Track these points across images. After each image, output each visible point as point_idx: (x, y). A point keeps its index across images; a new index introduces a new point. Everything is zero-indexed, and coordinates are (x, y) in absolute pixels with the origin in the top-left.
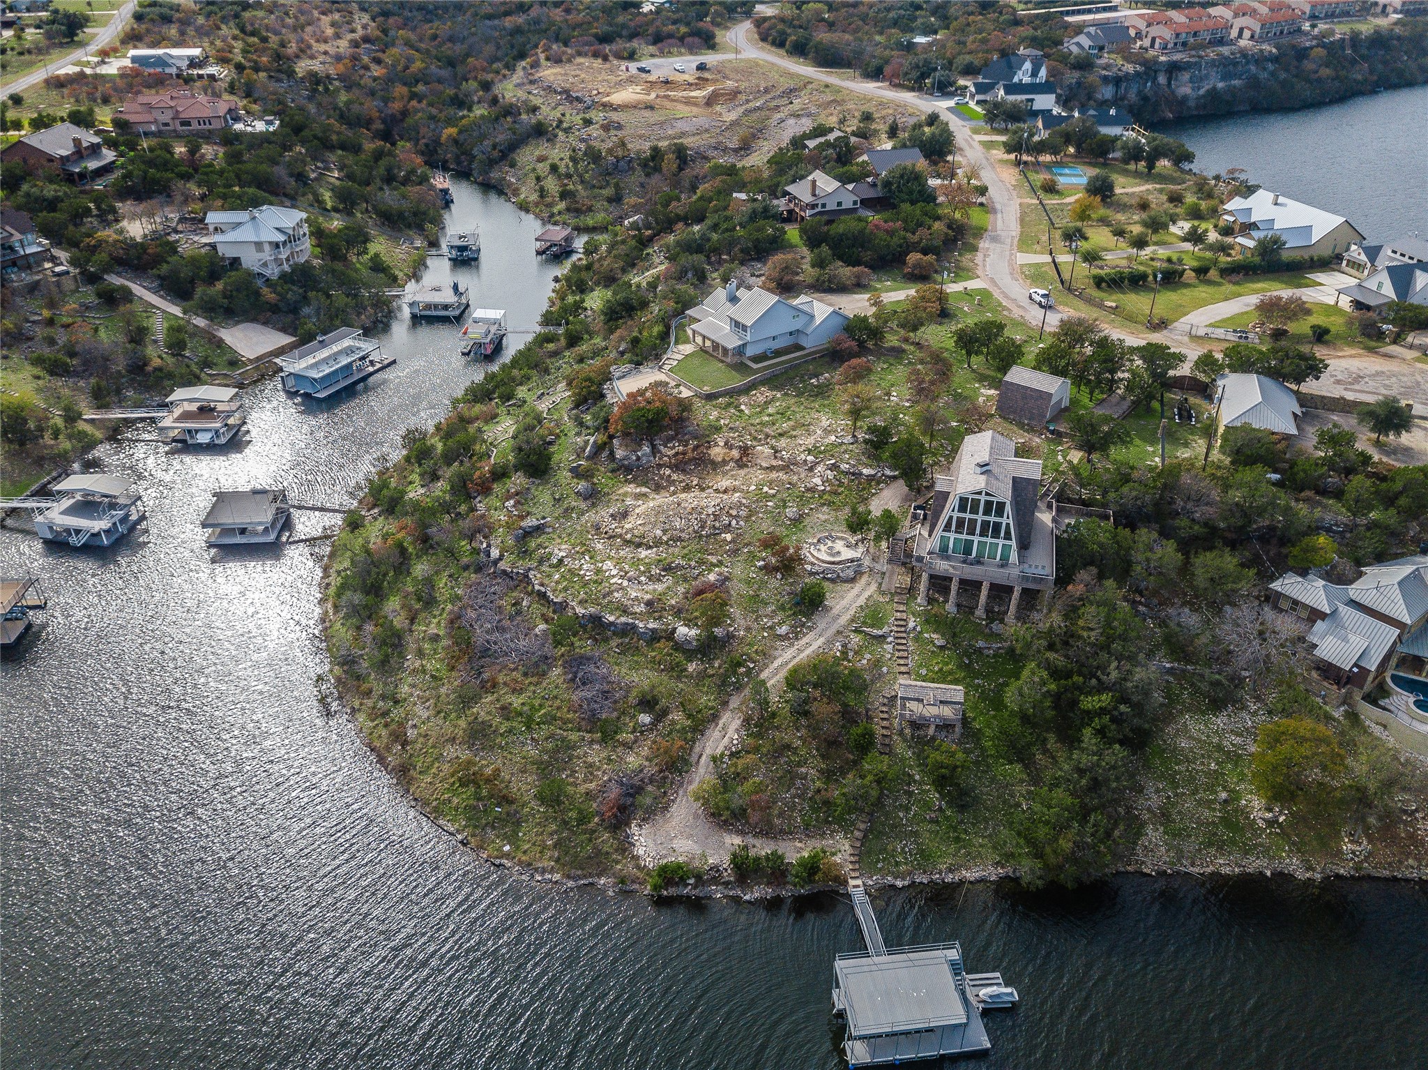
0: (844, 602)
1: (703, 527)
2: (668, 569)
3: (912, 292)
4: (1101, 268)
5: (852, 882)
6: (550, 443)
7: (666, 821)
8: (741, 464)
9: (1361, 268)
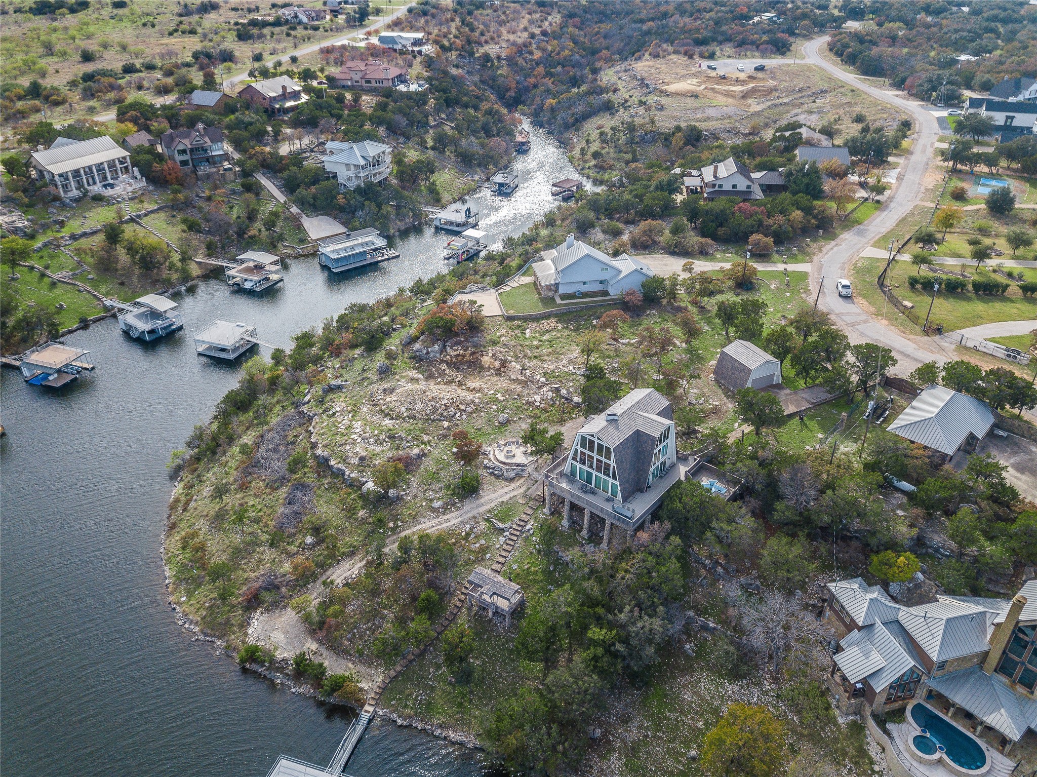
0: (492, 496)
1: (434, 413)
2: (392, 437)
3: (727, 266)
4: (935, 271)
5: (367, 707)
6: (394, 330)
7: (280, 616)
8: (498, 372)
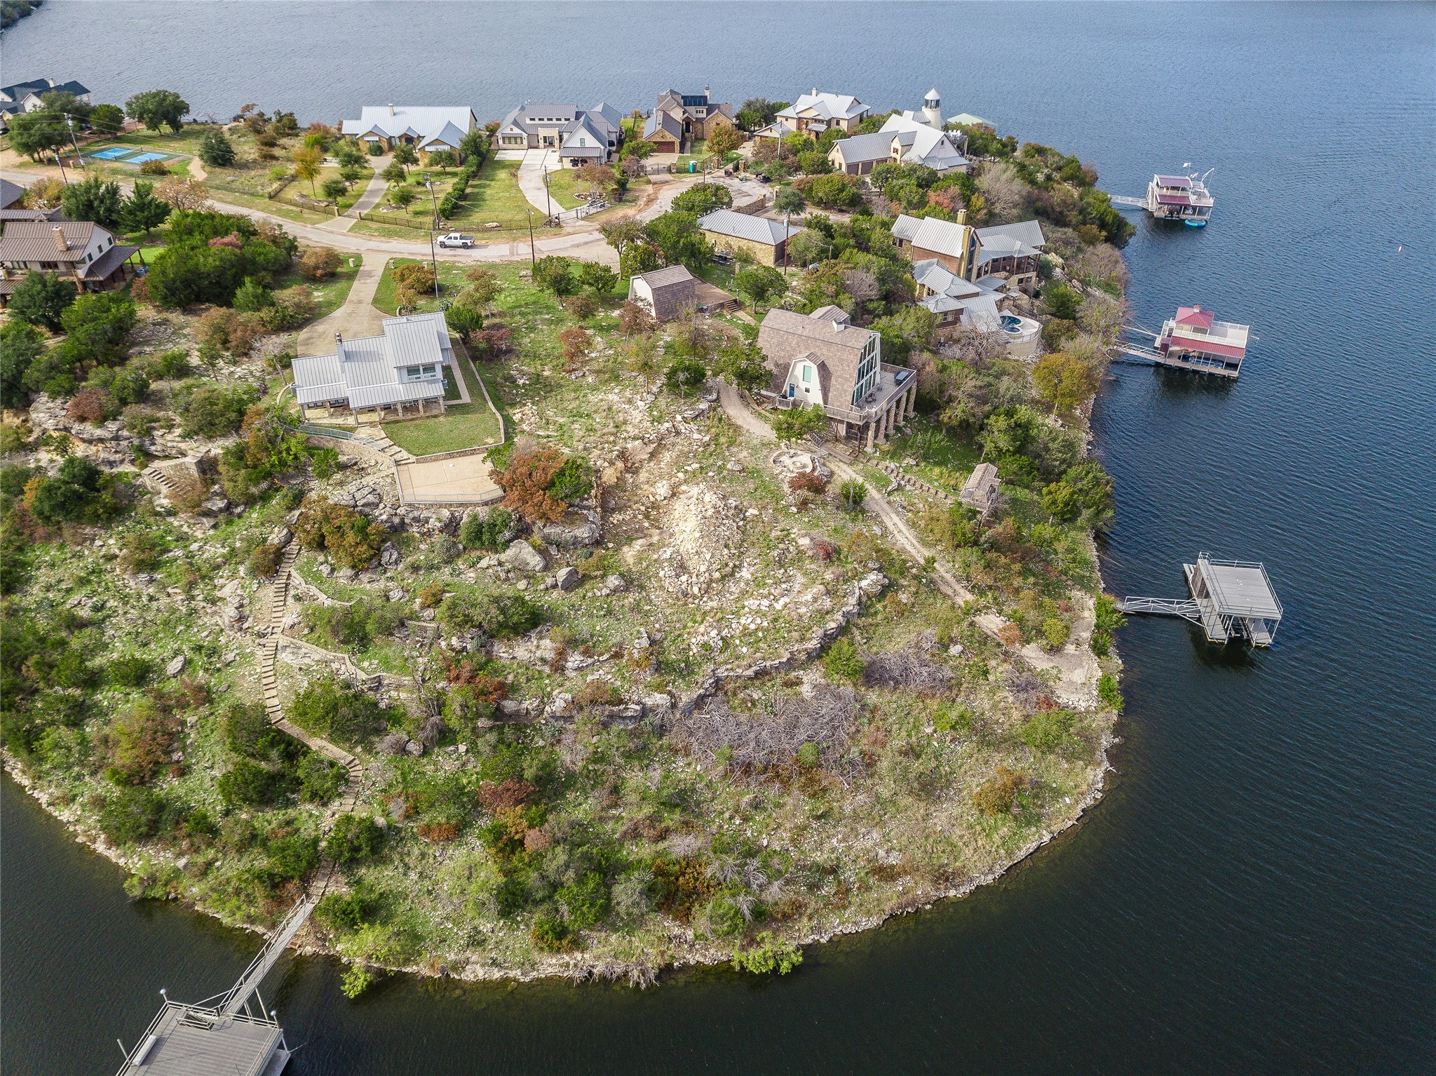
9: (519, 140)
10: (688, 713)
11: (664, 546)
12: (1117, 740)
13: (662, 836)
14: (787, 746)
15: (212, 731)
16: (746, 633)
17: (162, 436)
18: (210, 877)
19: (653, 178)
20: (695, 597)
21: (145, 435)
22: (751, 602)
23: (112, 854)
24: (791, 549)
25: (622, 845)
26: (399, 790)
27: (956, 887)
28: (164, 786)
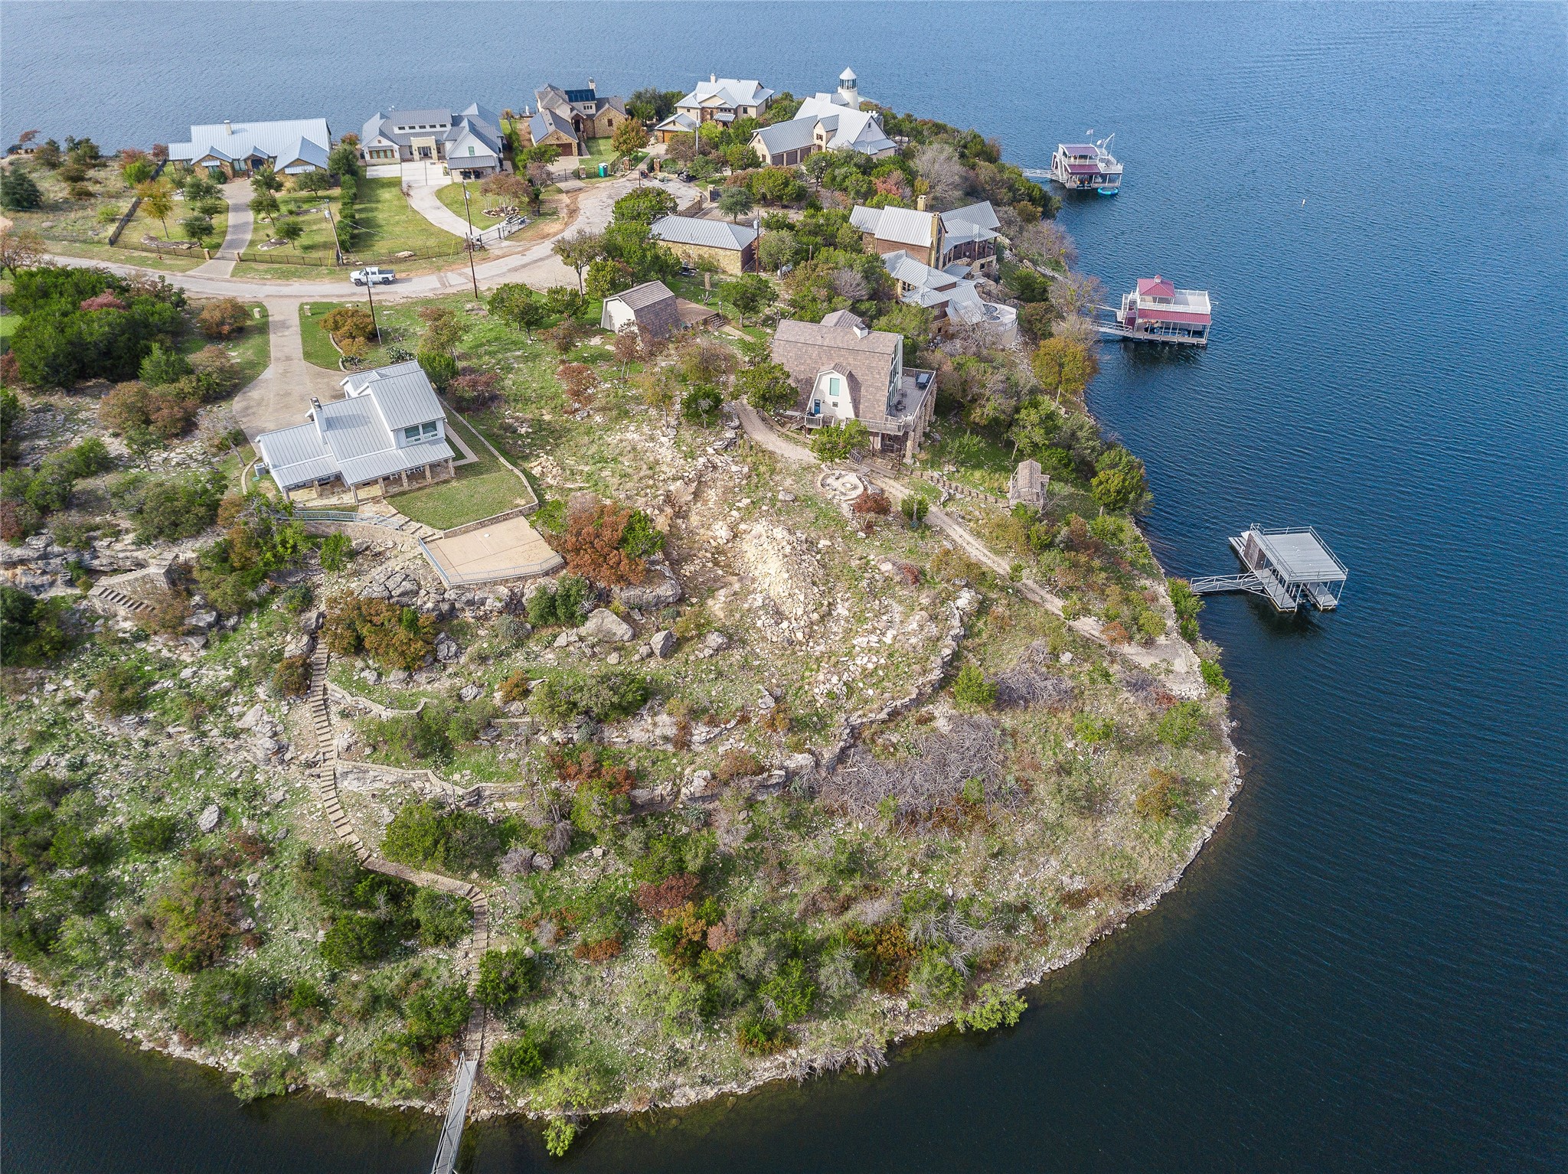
9: (389, 154)
10: (832, 769)
11: (750, 593)
12: (1234, 724)
13: (845, 908)
14: (945, 786)
15: (283, 887)
16: (866, 674)
17: (109, 546)
18: (335, 1056)
19: (562, 185)
20: (801, 644)
21: (84, 548)
22: (860, 640)
23: (196, 1055)
24: (877, 577)
25: (804, 924)
26: (539, 912)
27: (1143, 900)
28: (239, 962)
